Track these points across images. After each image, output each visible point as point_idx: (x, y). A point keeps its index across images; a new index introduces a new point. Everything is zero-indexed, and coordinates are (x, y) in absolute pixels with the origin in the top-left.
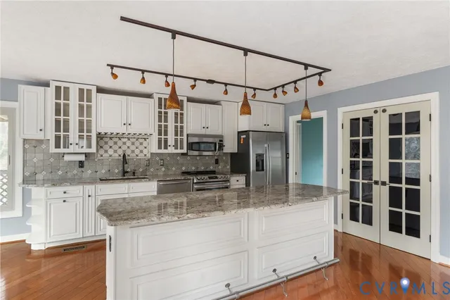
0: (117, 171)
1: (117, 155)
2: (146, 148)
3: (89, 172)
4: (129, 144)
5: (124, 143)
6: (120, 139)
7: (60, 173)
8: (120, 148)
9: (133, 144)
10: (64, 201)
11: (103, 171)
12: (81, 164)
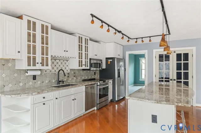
0: (54, 81)
1: (53, 70)
2: (67, 66)
3: (39, 82)
4: (60, 63)
5: (57, 63)
6: (55, 60)
7: (21, 84)
8: (55, 66)
9: (62, 63)
10: (44, 104)
11: (47, 82)
12: (34, 77)
